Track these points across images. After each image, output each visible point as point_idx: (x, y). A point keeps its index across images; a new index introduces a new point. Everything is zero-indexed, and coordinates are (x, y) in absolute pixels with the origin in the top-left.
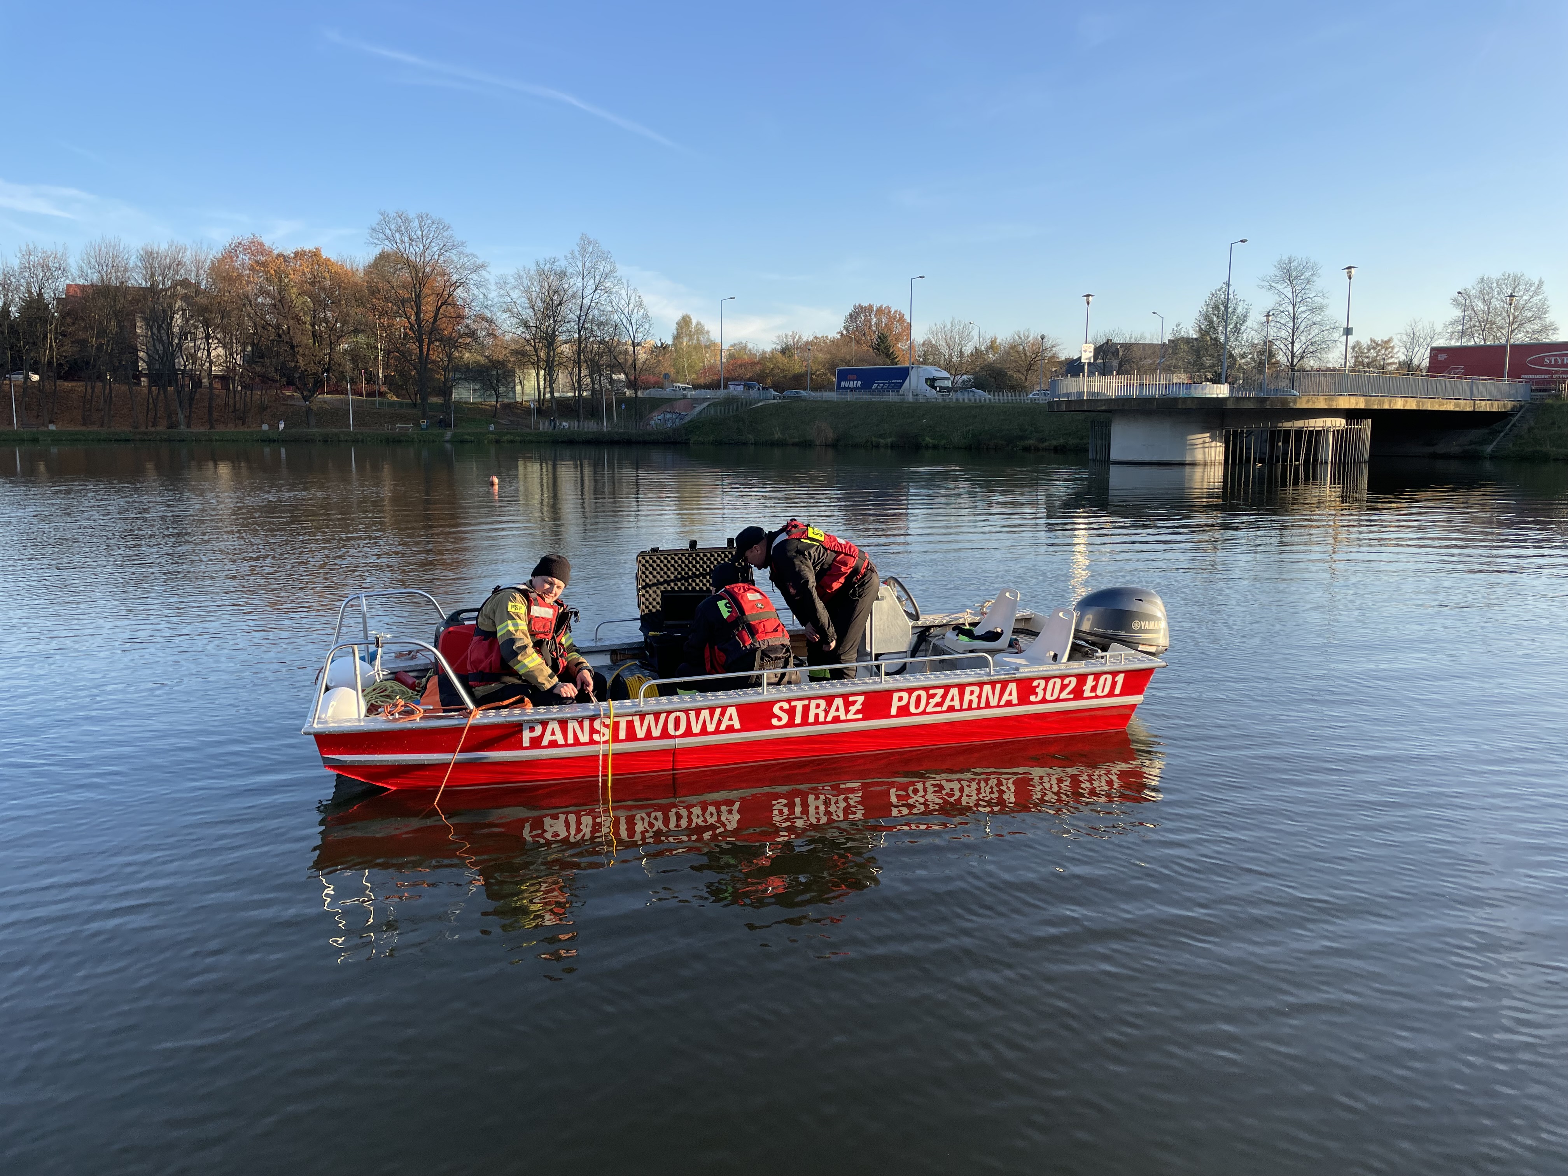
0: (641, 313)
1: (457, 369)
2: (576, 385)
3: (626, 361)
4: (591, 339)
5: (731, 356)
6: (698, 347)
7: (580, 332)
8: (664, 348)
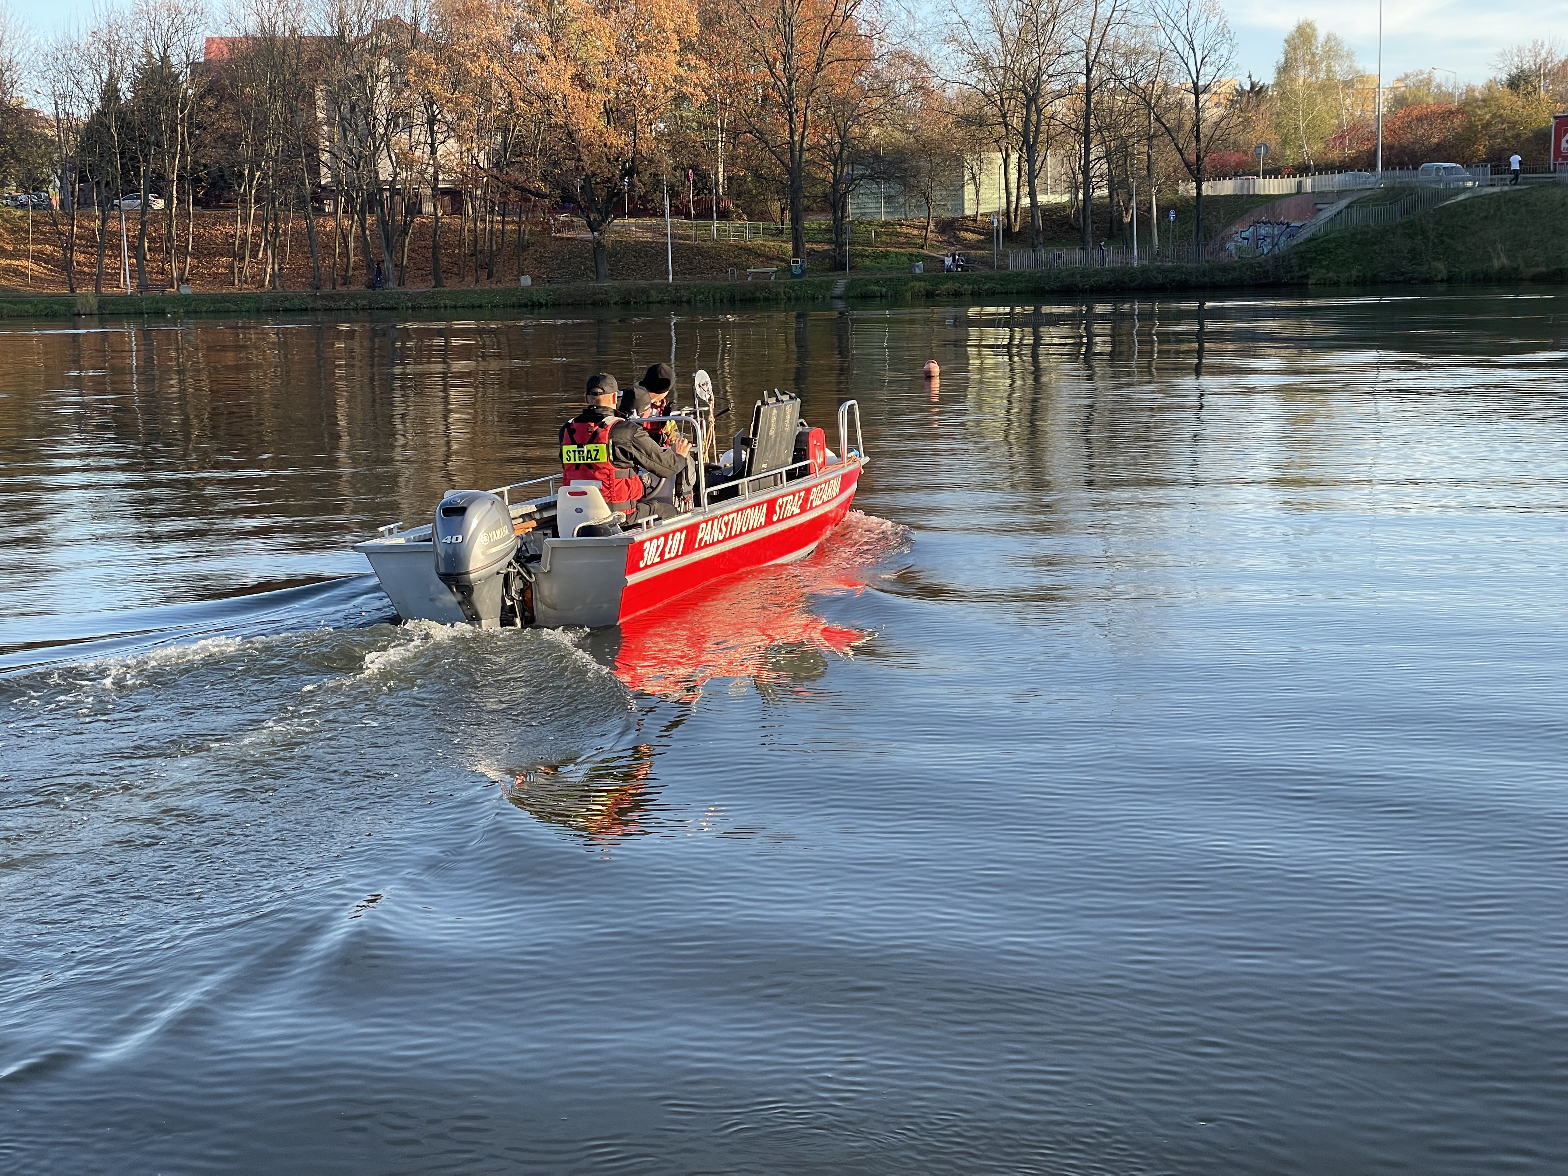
0: (1213, 26)
1: (857, 158)
2: (1080, 177)
3: (1180, 124)
4: (1112, 85)
5: (1400, 101)
6: (1327, 87)
7: (1089, 70)
8: (1257, 91)
